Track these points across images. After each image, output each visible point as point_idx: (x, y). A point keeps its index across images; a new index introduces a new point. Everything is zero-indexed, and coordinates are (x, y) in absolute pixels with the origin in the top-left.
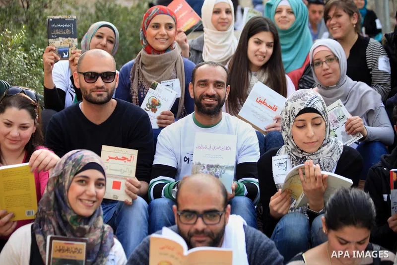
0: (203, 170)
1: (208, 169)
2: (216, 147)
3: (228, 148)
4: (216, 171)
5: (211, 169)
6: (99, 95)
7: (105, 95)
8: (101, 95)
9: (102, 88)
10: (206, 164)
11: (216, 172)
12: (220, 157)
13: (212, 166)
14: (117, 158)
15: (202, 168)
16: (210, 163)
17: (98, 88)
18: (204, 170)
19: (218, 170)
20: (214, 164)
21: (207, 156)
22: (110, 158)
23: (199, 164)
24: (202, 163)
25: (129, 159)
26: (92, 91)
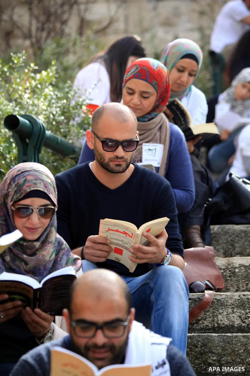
6: (117, 165)
7: (124, 165)
8: (120, 165)
9: (122, 158)
14: (117, 231)
17: (117, 157)
22: (109, 230)
25: (131, 235)
26: (111, 160)
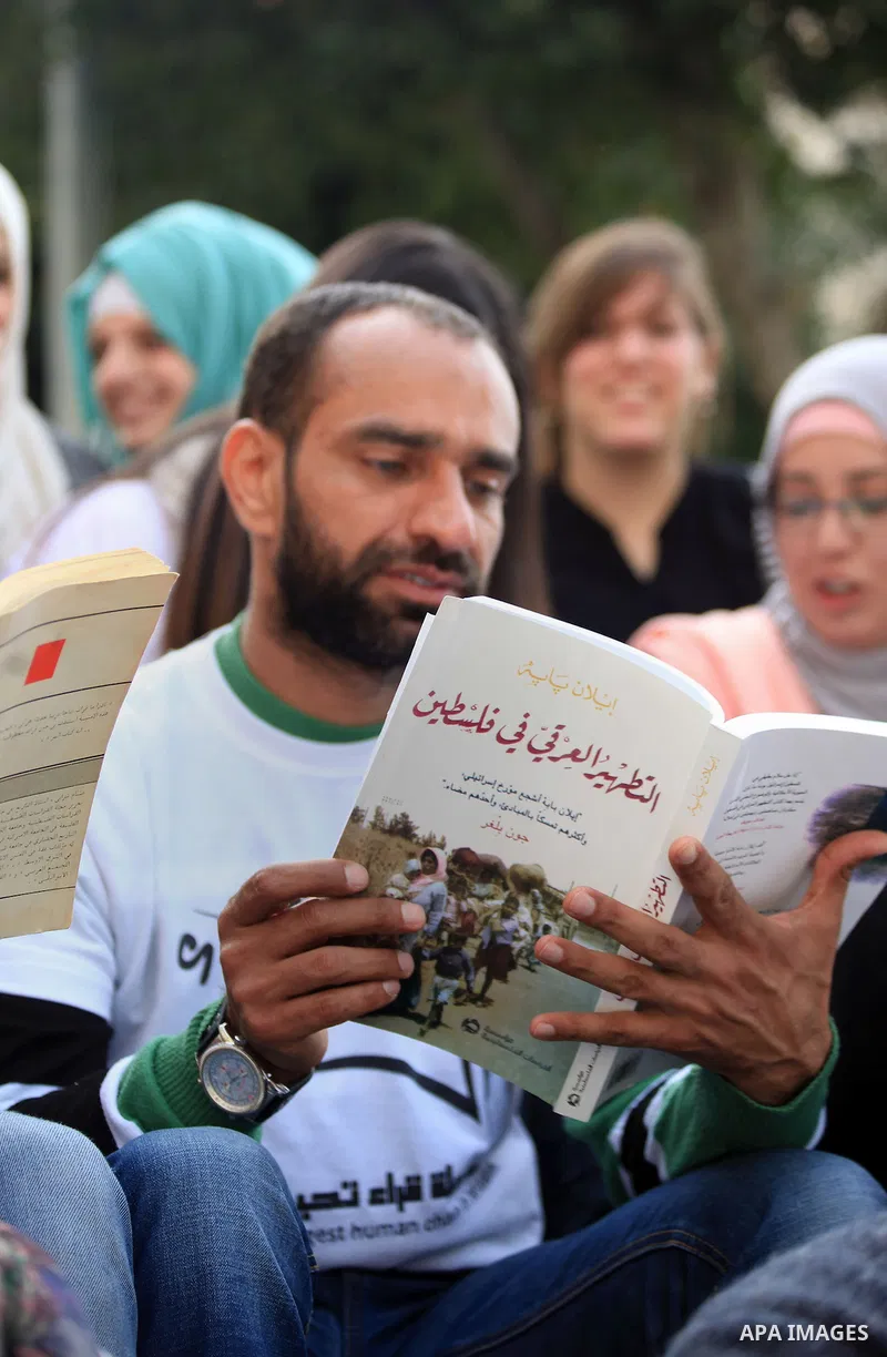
0: (413, 876)
1: (456, 886)
2: (561, 748)
3: (644, 791)
4: (506, 915)
5: (480, 889)
10: (454, 844)
11: (508, 925)
12: (565, 823)
13: (489, 871)
15: (415, 864)
16: (484, 847)
18: (428, 879)
19: (525, 914)
20: (511, 856)
21: (472, 787)
23: (403, 829)
24: (422, 832)
